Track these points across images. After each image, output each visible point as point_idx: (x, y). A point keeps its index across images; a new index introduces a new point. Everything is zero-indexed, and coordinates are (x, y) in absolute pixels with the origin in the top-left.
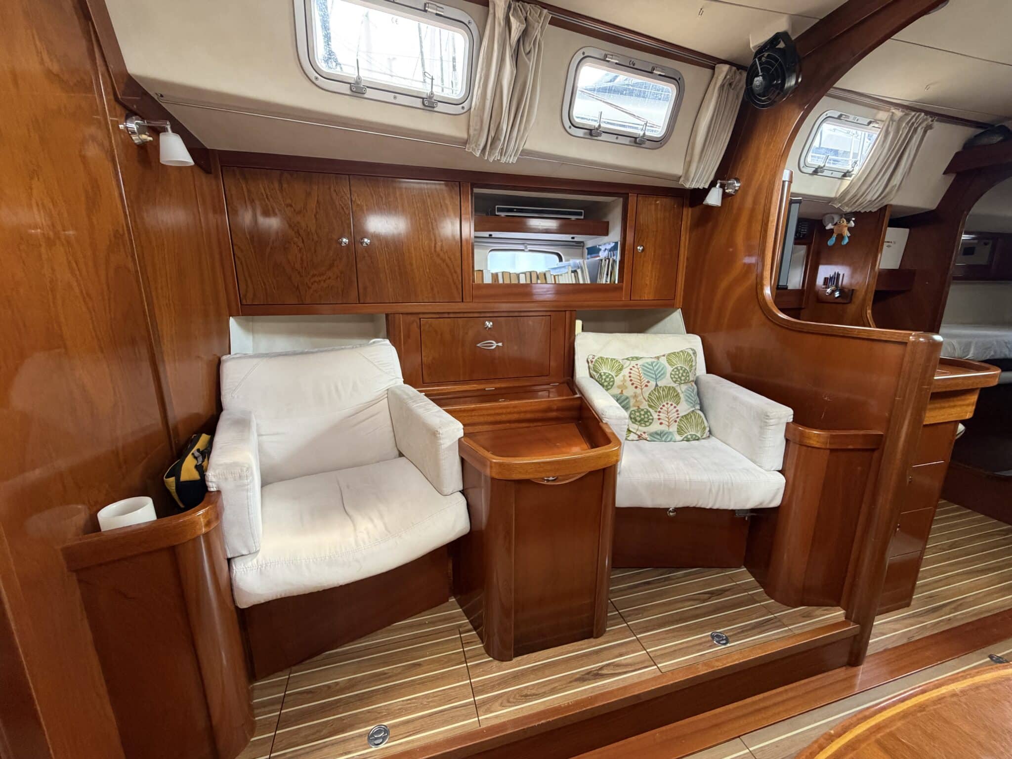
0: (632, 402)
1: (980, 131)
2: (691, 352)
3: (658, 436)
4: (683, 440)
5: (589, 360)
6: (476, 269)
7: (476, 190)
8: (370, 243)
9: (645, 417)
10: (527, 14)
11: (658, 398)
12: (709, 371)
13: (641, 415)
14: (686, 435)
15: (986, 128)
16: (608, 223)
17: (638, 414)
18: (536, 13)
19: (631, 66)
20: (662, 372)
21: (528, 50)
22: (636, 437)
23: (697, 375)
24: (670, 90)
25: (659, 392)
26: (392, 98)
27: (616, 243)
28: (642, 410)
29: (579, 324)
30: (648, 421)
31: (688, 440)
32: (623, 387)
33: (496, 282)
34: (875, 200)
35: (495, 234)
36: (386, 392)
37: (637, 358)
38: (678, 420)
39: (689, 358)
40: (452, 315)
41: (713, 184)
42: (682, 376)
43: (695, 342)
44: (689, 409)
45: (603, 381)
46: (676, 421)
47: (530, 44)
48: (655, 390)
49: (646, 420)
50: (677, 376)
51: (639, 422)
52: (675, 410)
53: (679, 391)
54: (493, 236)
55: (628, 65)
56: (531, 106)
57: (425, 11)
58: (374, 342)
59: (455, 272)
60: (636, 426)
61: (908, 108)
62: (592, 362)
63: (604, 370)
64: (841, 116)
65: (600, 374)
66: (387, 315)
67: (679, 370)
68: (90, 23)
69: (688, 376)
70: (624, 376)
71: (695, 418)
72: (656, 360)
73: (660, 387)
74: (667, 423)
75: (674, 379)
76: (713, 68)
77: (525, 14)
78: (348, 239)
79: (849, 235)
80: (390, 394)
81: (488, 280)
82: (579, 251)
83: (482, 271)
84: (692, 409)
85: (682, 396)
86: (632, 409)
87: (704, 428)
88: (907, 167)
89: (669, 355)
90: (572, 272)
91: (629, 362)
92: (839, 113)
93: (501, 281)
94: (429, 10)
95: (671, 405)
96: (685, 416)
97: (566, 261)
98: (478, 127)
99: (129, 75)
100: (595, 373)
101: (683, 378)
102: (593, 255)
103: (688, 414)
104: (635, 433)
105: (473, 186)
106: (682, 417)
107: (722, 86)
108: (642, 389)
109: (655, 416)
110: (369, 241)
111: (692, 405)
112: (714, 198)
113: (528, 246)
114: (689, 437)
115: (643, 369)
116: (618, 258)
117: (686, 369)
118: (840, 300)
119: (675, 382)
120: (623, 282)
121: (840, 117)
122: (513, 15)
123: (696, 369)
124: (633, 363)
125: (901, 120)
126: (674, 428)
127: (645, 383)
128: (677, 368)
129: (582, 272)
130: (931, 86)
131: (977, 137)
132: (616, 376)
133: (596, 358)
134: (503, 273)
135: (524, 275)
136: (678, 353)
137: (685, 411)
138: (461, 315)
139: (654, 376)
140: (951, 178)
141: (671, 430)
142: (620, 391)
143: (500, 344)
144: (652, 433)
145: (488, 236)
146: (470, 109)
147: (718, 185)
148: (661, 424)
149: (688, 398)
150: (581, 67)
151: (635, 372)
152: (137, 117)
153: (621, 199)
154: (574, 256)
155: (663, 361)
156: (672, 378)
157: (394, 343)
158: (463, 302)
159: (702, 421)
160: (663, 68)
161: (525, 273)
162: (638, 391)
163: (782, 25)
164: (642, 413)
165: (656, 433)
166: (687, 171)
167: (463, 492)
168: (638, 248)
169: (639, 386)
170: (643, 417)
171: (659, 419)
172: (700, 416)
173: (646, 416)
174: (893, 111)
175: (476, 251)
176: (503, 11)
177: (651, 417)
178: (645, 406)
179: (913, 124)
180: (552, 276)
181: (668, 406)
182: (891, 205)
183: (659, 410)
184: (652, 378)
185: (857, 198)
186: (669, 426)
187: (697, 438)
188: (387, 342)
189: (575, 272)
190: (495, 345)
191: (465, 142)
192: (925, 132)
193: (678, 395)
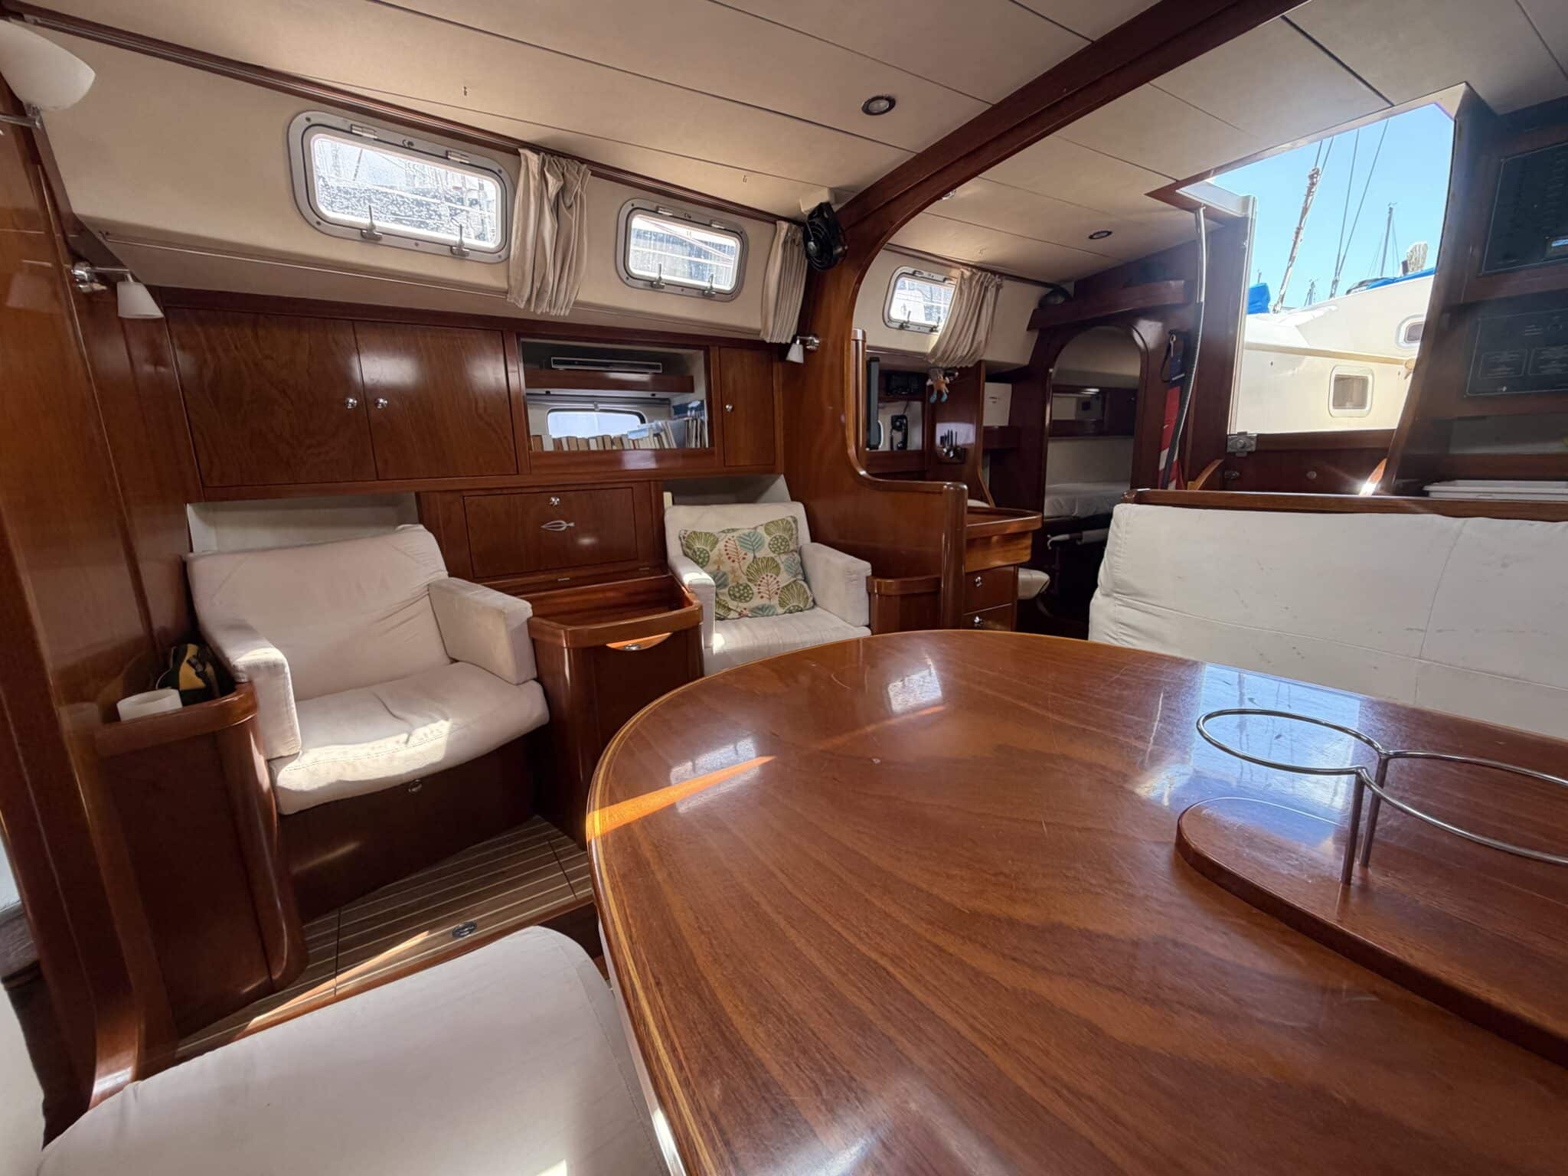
0: (730, 577)
1: (1050, 290)
2: (790, 519)
3: (761, 611)
4: (785, 613)
5: (681, 536)
6: (531, 434)
7: (523, 340)
8: (388, 404)
9: (744, 593)
10: (563, 169)
11: (758, 571)
12: (814, 539)
13: (740, 590)
14: (788, 607)
15: (1055, 288)
16: (692, 378)
17: (737, 590)
18: (574, 169)
19: (688, 219)
20: (759, 543)
21: (568, 204)
22: (736, 615)
23: (800, 544)
24: (732, 242)
25: (757, 564)
26: (414, 245)
27: (702, 402)
28: (741, 585)
29: (668, 497)
30: (748, 597)
31: (791, 612)
32: (719, 562)
33: (560, 450)
34: (967, 354)
35: (553, 391)
36: (426, 589)
37: (734, 530)
38: (779, 592)
39: (790, 526)
40: (505, 492)
41: (794, 340)
42: (781, 545)
43: (798, 510)
44: (790, 579)
45: (697, 558)
46: (777, 593)
47: (570, 198)
48: (753, 562)
49: (746, 595)
50: (775, 546)
51: (739, 597)
52: (775, 581)
53: (779, 562)
54: (552, 393)
55: (683, 217)
56: (579, 258)
57: (447, 158)
58: (403, 529)
59: (505, 438)
60: (735, 603)
61: (977, 267)
62: (684, 538)
63: (698, 545)
64: (915, 272)
65: (694, 551)
66: (418, 495)
67: (777, 539)
68: (39, 167)
69: (788, 545)
70: (719, 550)
71: (797, 588)
72: (753, 531)
73: (759, 559)
74: (768, 596)
75: (773, 549)
76: (775, 224)
77: (561, 170)
78: (357, 400)
79: (948, 391)
80: (432, 590)
81: (549, 447)
82: (664, 410)
83: (540, 436)
84: (792, 579)
85: (782, 566)
86: (730, 585)
87: (807, 598)
88: (988, 319)
89: (767, 524)
90: (655, 435)
91: (724, 535)
92: (914, 270)
93: (566, 448)
94: (452, 158)
95: (771, 576)
96: (786, 586)
97: (650, 422)
98: (519, 278)
99: (74, 214)
100: (688, 550)
101: (782, 548)
102: (680, 415)
103: (789, 584)
104: (735, 611)
105: (519, 336)
106: (783, 588)
107: (785, 242)
108: (739, 563)
109: (755, 589)
110: (386, 402)
111: (792, 575)
112: (796, 355)
113: (599, 405)
114: (792, 608)
115: (740, 541)
116: (705, 418)
117: (785, 538)
118: (955, 460)
119: (774, 552)
120: (713, 446)
121: (913, 274)
122: (548, 171)
123: (797, 538)
124: (729, 535)
125: (971, 278)
126: (775, 601)
127: (742, 556)
128: (775, 537)
129: (666, 434)
130: (984, 251)
131: (1047, 296)
132: (711, 551)
133: (688, 533)
134: (567, 438)
135: (595, 440)
136: (777, 521)
137: (786, 582)
138: (519, 491)
139: (751, 547)
140: (1036, 334)
141: (772, 603)
142: (716, 567)
143: (572, 524)
144: (753, 609)
145: (545, 393)
146: (509, 257)
147: (798, 342)
148: (762, 597)
149: (788, 568)
150: (633, 217)
151: (731, 544)
152: (87, 263)
153: (702, 353)
154: (659, 417)
155: (761, 531)
156: (770, 548)
157: (429, 529)
158: (518, 474)
159: (805, 591)
160: (721, 222)
161: (595, 438)
162: (736, 565)
163: (824, 196)
164: (741, 588)
165: (758, 608)
166: (765, 323)
167: (538, 680)
168: (727, 407)
169: (736, 560)
170: (742, 592)
171: (759, 593)
172: (801, 586)
173: (746, 591)
174: (962, 270)
175: (530, 411)
176: (537, 166)
177: (751, 592)
178: (744, 580)
179: (982, 283)
180: (631, 442)
181: (768, 578)
182: (985, 361)
183: (759, 583)
184: (750, 549)
185: (948, 353)
186: (770, 599)
187: (800, 609)
188: (421, 527)
189: (657, 435)
190: (565, 525)
191: (506, 292)
192: (998, 290)
193: (777, 565)
